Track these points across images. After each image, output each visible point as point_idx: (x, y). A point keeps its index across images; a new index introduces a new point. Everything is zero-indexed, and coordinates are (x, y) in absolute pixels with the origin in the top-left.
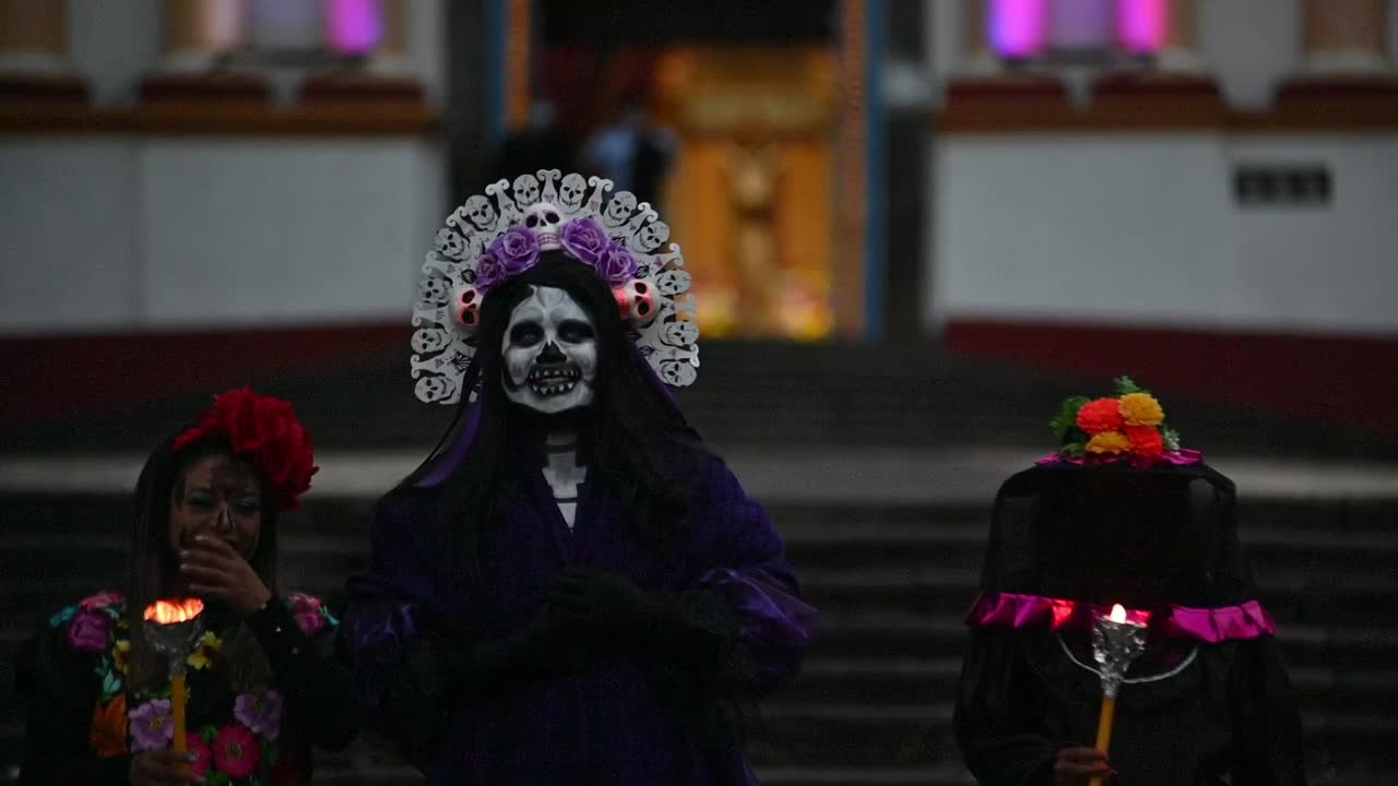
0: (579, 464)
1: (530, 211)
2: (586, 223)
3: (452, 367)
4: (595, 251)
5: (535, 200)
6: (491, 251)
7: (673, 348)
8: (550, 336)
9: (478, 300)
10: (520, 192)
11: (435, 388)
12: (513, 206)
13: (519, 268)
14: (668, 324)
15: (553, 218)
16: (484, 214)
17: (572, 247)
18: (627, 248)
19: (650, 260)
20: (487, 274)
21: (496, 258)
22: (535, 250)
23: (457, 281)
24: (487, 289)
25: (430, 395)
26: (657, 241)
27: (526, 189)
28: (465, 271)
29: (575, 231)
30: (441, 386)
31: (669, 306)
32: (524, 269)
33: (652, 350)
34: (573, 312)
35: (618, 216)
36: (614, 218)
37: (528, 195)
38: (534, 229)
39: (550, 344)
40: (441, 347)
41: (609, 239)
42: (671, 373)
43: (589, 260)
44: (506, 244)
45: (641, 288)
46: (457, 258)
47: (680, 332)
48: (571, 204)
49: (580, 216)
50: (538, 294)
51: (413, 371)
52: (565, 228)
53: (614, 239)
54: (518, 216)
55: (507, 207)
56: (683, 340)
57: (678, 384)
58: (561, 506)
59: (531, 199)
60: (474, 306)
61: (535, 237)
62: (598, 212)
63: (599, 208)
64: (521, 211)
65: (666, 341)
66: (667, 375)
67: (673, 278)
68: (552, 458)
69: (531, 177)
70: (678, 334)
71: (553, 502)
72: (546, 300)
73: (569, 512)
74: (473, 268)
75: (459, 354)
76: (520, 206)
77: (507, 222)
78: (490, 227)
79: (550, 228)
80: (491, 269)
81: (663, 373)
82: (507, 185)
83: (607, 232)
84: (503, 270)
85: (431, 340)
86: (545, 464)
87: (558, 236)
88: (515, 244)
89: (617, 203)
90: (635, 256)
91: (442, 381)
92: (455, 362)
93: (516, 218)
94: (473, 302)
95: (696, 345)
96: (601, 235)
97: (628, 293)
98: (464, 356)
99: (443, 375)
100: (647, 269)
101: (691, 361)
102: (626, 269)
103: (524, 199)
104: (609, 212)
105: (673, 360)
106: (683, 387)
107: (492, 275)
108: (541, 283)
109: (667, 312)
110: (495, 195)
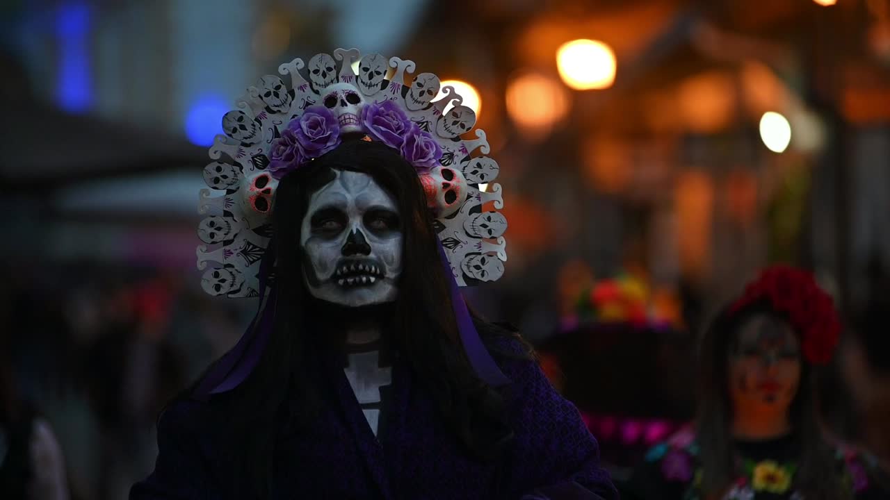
0: (382, 364)
1: (326, 92)
2: (388, 105)
3: (241, 258)
4: (400, 134)
5: (332, 81)
6: (286, 133)
7: (479, 240)
8: (356, 224)
9: (273, 185)
10: (316, 72)
11: (223, 281)
12: (308, 88)
13: (319, 151)
14: (474, 215)
15: (353, 98)
16: (277, 95)
17: (375, 129)
18: (430, 133)
19: (454, 147)
20: (283, 158)
21: (293, 140)
22: (336, 132)
23: (247, 166)
24: (282, 174)
25: (218, 288)
26: (463, 126)
27: (323, 69)
28: (256, 156)
29: (377, 113)
30: (229, 279)
31: (474, 195)
32: (324, 152)
33: (456, 243)
34: (378, 198)
35: (420, 99)
36: (416, 101)
37: (324, 75)
38: (333, 110)
39: (355, 232)
40: (230, 237)
41: (413, 123)
42: (477, 267)
43: (394, 144)
44: (304, 125)
45: (448, 175)
46: (248, 141)
47: (487, 223)
48: (370, 86)
49: (381, 99)
50: (342, 178)
51: (198, 263)
52: (367, 108)
53: (418, 123)
54: (314, 97)
55: (301, 88)
56: (490, 232)
57: (485, 279)
58: (366, 412)
59: (328, 79)
60: (268, 191)
61: (336, 118)
62: (399, 94)
63: (400, 91)
64: (317, 92)
65: (471, 233)
66: (472, 269)
67: (479, 165)
68: (352, 357)
69: (328, 57)
70: (484, 226)
71: (358, 408)
72: (350, 185)
73: (372, 418)
74: (266, 153)
75: (249, 244)
76: (315, 88)
77: (302, 104)
78: (283, 109)
79: (351, 109)
80: (288, 151)
81: (468, 267)
82: (302, 65)
83: (409, 116)
84: (302, 152)
85: (219, 229)
86: (347, 365)
87: (360, 118)
88: (314, 125)
89: (420, 85)
90: (440, 142)
91: (231, 273)
92: (245, 252)
93: (311, 100)
94: (268, 186)
95: (502, 239)
96: (404, 118)
97: (435, 180)
98: (255, 247)
99: (232, 266)
100: (451, 156)
101: (499, 255)
102: (431, 155)
103: (320, 80)
104: (412, 95)
105: (480, 254)
106: (490, 281)
107: (289, 157)
108: (343, 168)
109: (473, 203)
110: (289, 74)
